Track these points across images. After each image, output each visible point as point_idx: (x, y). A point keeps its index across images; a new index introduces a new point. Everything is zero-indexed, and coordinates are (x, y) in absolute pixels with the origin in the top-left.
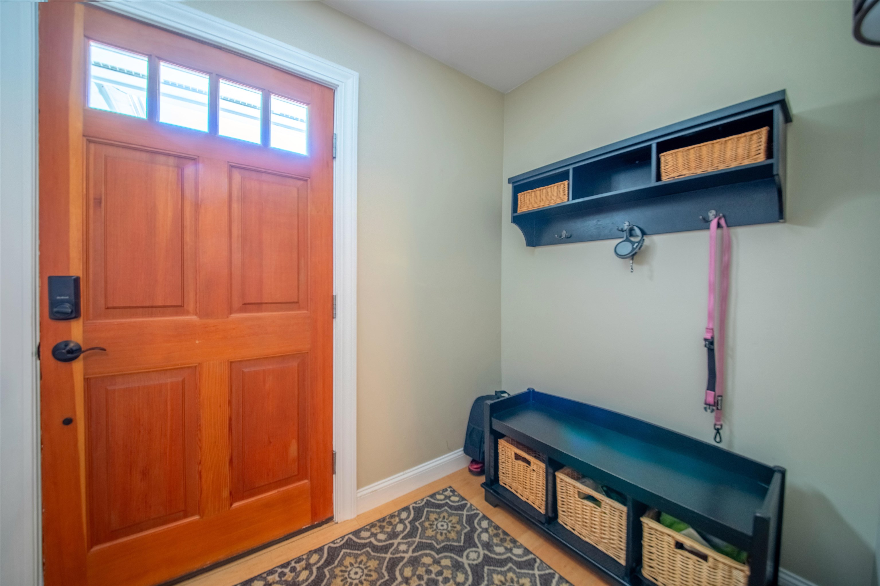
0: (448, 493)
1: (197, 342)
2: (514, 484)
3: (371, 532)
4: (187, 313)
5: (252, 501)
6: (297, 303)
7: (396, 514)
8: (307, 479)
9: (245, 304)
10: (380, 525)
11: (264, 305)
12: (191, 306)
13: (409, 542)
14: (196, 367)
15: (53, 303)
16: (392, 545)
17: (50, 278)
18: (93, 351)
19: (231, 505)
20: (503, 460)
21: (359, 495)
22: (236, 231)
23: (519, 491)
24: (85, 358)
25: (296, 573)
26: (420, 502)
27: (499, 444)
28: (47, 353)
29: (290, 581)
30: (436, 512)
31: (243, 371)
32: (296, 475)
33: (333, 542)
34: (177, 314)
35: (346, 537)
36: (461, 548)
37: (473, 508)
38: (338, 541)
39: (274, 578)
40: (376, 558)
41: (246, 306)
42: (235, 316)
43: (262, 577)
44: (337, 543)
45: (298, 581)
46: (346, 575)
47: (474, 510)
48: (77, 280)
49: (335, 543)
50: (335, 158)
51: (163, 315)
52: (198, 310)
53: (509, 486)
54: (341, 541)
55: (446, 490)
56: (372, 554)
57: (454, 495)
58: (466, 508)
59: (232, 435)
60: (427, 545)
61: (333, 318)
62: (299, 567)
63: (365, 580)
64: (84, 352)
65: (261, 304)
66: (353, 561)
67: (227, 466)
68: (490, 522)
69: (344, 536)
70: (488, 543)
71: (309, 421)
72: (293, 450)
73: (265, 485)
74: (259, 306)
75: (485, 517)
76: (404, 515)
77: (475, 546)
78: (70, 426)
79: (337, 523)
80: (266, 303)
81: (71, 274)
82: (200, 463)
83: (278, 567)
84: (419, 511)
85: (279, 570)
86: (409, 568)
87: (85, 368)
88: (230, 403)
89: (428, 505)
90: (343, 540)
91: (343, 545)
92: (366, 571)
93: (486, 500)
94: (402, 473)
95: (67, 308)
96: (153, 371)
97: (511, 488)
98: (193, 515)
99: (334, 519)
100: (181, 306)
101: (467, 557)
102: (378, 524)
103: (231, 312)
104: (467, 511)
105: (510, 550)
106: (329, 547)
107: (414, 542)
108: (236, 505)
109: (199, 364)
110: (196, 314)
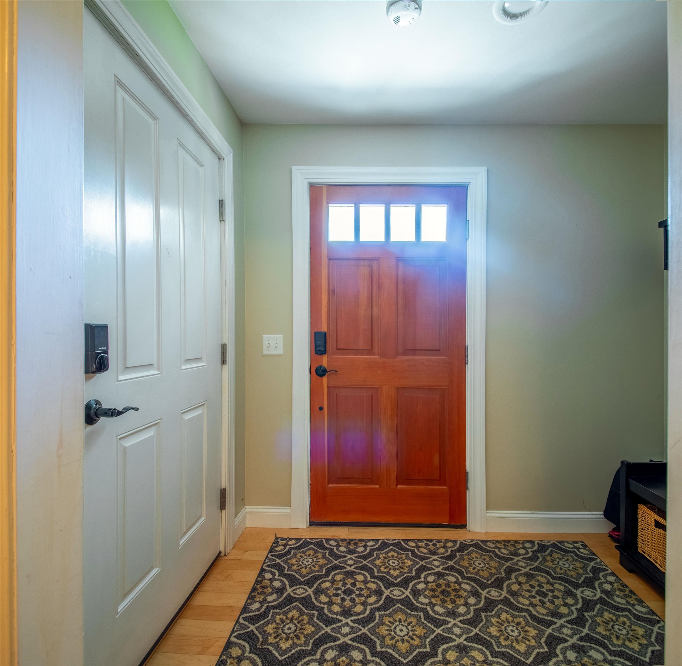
0: (579, 545)
1: (379, 372)
2: (653, 553)
3: (496, 545)
4: (374, 354)
5: (409, 488)
6: (438, 350)
7: (521, 542)
8: (446, 486)
9: (405, 350)
10: (505, 544)
11: (417, 351)
12: (376, 350)
13: (528, 563)
14: (378, 388)
15: (316, 346)
16: (513, 559)
17: (315, 333)
18: (331, 372)
19: (397, 486)
20: (643, 527)
21: (488, 515)
22: (400, 302)
23: (658, 561)
24: (328, 376)
25: (436, 547)
26: (546, 542)
27: (638, 509)
28: (314, 371)
29: (432, 550)
30: (561, 554)
31: (404, 395)
32: (438, 480)
33: (465, 540)
34: (369, 354)
35: (475, 541)
36: (578, 585)
37: (603, 564)
38: (469, 541)
39: (422, 544)
40: (497, 561)
41: (407, 351)
42: (400, 357)
43: (414, 541)
44: (467, 542)
45: (438, 552)
46: (472, 562)
47: (603, 565)
48: (325, 333)
49: (466, 542)
50: (468, 238)
51: (363, 354)
52: (380, 353)
53: (648, 555)
54: (470, 542)
55: (577, 543)
56: (494, 558)
57: (584, 549)
58: (594, 562)
59: (397, 438)
60: (545, 570)
61: (466, 364)
62: (438, 545)
63: (486, 570)
64: (328, 372)
65: (415, 350)
66: (478, 557)
67: (395, 457)
68: (618, 579)
69: (474, 540)
70: (609, 592)
71: (448, 441)
72: (436, 460)
73: (417, 480)
74: (413, 351)
75: (613, 574)
76: (528, 545)
77: (594, 588)
78: (322, 411)
79: (469, 531)
80: (419, 350)
81: (323, 331)
82: (380, 451)
83: (425, 540)
84: (542, 548)
85: (426, 542)
86: (524, 577)
87: (328, 381)
88: (397, 415)
89: (554, 546)
90: (472, 542)
91: (472, 544)
92: (487, 566)
93: (621, 563)
94: (530, 512)
95: (321, 348)
96: (358, 387)
97: (650, 557)
98: (375, 484)
99: (467, 528)
100: (371, 350)
101: (582, 592)
102: (503, 543)
103: (397, 355)
104: (594, 564)
105: (633, 605)
106: (461, 542)
107: (534, 565)
108: (399, 487)
109: (380, 386)
110: (379, 355)
